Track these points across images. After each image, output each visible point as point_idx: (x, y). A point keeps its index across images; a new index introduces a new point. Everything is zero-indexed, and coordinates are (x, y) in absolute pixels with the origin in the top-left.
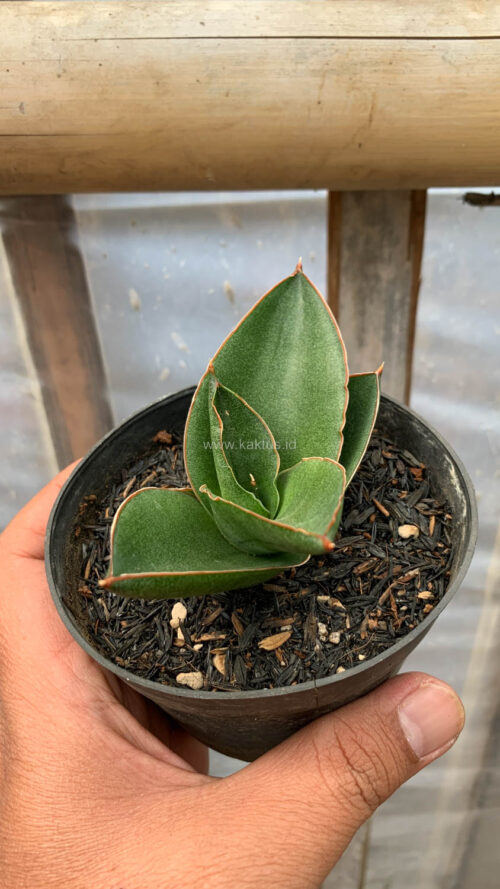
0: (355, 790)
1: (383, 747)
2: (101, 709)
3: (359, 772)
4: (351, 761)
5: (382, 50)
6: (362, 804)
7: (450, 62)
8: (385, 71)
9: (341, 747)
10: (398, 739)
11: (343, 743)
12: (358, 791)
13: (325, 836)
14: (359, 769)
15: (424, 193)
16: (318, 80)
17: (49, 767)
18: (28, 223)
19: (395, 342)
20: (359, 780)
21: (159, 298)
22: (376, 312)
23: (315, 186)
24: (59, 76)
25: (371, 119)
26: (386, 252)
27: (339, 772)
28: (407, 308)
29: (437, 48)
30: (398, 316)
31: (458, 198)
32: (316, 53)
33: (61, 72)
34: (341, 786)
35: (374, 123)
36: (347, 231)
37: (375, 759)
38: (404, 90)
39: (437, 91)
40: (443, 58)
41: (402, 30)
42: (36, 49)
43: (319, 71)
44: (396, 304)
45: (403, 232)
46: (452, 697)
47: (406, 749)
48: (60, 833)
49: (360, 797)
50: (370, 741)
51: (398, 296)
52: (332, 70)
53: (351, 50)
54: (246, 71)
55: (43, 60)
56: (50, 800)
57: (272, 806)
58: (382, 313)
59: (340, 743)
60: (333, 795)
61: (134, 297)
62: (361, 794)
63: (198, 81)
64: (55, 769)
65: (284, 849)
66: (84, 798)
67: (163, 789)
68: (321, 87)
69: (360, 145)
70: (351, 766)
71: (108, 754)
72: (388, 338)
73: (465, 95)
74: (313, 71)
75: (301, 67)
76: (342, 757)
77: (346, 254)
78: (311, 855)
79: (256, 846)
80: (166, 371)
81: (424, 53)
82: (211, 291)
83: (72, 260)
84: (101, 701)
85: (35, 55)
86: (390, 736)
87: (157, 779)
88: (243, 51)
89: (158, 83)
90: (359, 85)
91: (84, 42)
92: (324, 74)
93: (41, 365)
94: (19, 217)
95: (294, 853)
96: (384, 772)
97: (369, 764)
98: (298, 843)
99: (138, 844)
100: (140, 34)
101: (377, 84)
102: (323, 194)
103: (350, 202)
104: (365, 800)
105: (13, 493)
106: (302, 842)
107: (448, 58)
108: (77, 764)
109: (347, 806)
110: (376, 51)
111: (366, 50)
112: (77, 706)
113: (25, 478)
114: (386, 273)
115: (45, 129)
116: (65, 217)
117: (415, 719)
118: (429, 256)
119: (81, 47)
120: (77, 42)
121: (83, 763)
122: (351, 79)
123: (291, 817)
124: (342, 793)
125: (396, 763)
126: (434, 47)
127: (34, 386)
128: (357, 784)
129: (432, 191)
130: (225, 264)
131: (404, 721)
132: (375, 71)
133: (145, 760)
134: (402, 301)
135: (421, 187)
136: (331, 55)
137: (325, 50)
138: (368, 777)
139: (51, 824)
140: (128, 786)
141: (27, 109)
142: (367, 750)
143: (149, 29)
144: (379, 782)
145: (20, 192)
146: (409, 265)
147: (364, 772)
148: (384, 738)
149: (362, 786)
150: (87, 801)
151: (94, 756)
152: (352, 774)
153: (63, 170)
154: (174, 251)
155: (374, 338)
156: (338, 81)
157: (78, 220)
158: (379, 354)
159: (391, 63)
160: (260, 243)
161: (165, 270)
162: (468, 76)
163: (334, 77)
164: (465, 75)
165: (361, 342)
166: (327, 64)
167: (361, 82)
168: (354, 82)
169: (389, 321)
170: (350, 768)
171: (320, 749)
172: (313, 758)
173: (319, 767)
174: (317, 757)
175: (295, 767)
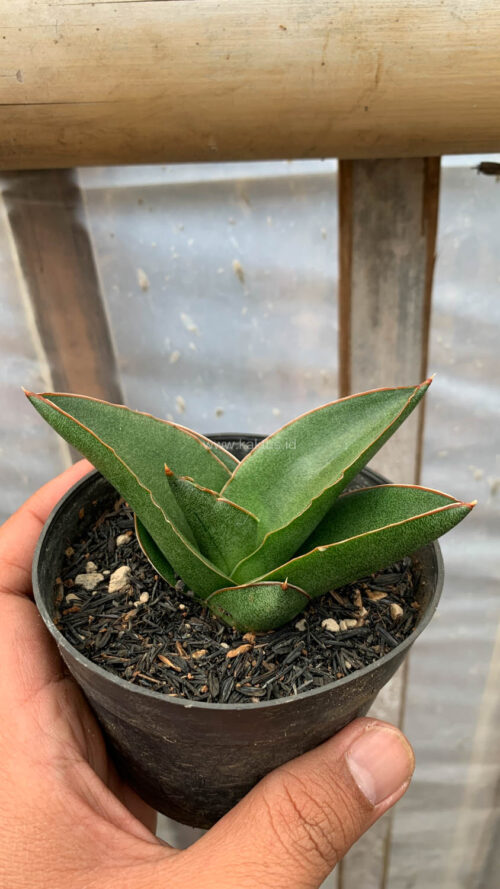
1: (335, 797)
2: (65, 767)
3: (311, 825)
4: (303, 814)
5: (388, 7)
7: (459, 18)
8: (391, 29)
9: (291, 800)
10: (350, 787)
14: (312, 822)
15: (438, 161)
16: (321, 40)
18: (34, 203)
19: (411, 320)
20: (313, 833)
21: (167, 278)
22: (390, 290)
23: (322, 154)
25: (377, 80)
26: (400, 226)
28: (422, 286)
29: (445, 3)
30: (413, 294)
31: (473, 168)
32: (319, 11)
33: (57, 37)
34: (295, 842)
35: (380, 84)
36: (358, 206)
37: (327, 810)
38: (412, 48)
39: (446, 49)
40: (452, 13)
42: (32, 15)
43: (322, 30)
44: (411, 281)
45: (416, 206)
47: (359, 796)
49: (315, 852)
50: (321, 791)
51: (412, 273)
52: (338, 29)
54: (248, 32)
55: (40, 26)
58: (397, 291)
59: (290, 797)
60: (288, 852)
61: (142, 278)
62: (317, 848)
63: (197, 44)
68: (325, 47)
69: (366, 108)
70: (304, 819)
72: (403, 318)
73: (476, 53)
74: (317, 30)
75: (302, 26)
76: (293, 811)
77: (358, 230)
80: (175, 355)
81: (433, 9)
82: (220, 270)
83: (80, 243)
84: (65, 759)
85: (31, 21)
86: (340, 784)
88: (243, 12)
89: (156, 47)
90: (364, 44)
91: (81, 7)
92: (327, 33)
93: (50, 348)
94: (25, 196)
97: (322, 816)
101: (383, 42)
102: (333, 164)
103: (361, 174)
104: (320, 854)
105: (25, 479)
107: (457, 13)
109: (303, 863)
110: (382, 8)
111: (372, 7)
113: (38, 466)
114: (400, 249)
115: (43, 97)
116: (72, 194)
117: (365, 765)
118: (445, 226)
119: (80, 10)
120: (74, 7)
122: (355, 38)
124: (296, 849)
125: (349, 812)
126: (442, 3)
127: (44, 369)
128: (311, 838)
129: (447, 161)
130: (233, 241)
131: (354, 768)
132: (381, 29)
134: (417, 278)
135: (432, 154)
136: (335, 13)
137: (328, 8)
138: (322, 830)
141: (24, 76)
142: (318, 800)
144: (333, 834)
145: (21, 166)
146: (423, 241)
147: (317, 824)
148: (336, 787)
149: (316, 840)
152: (305, 828)
153: (64, 141)
154: (182, 229)
155: (388, 318)
156: (342, 41)
157: (85, 198)
158: (395, 333)
159: (397, 21)
160: (269, 220)
161: (173, 248)
162: (478, 32)
163: (339, 37)
164: (475, 31)
165: (375, 322)
166: (331, 23)
167: (366, 41)
168: (359, 42)
169: (404, 298)
170: (303, 822)
171: (271, 805)
172: (266, 814)
173: (272, 823)
174: (269, 812)
175: (248, 826)
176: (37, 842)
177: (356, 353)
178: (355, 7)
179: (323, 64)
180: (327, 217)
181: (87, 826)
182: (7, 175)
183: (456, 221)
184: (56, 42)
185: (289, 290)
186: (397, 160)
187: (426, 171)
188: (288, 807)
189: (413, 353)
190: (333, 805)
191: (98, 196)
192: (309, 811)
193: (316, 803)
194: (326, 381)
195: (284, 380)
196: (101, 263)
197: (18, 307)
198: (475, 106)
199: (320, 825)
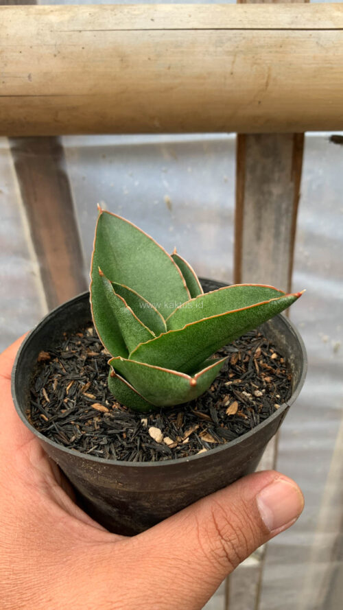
0: (223, 553)
1: (244, 523)
3: (226, 541)
4: (221, 533)
5: (275, 37)
6: (228, 564)
7: (322, 46)
8: (277, 52)
9: (215, 523)
10: (255, 518)
11: (217, 519)
12: (225, 554)
13: (199, 586)
14: (227, 539)
15: (302, 135)
16: (231, 58)
17: (9, 527)
18: (32, 155)
19: (282, 237)
20: (226, 546)
21: (120, 207)
22: (269, 217)
23: (228, 131)
25: (267, 84)
26: (276, 176)
27: (212, 540)
28: (290, 215)
30: (284, 220)
31: (326, 139)
32: (230, 39)
33: (56, 53)
34: (213, 551)
35: (269, 87)
36: (249, 161)
37: (239, 532)
38: (290, 64)
39: (312, 66)
40: (317, 43)
41: (289, 24)
42: (40, 37)
43: (232, 52)
44: (283, 211)
45: (287, 161)
46: (296, 490)
47: (261, 525)
48: (14, 574)
49: (226, 559)
50: (236, 519)
51: (284, 206)
52: (241, 51)
53: (254, 37)
54: (182, 52)
55: (45, 45)
56: (9, 550)
57: (162, 562)
58: (274, 217)
59: (214, 520)
60: (206, 557)
62: (227, 556)
63: (149, 59)
64: (12, 528)
65: (168, 593)
66: (32, 549)
67: (88, 544)
68: (233, 62)
69: (260, 102)
70: (222, 536)
71: (50, 520)
72: (277, 235)
73: (332, 68)
74: (228, 52)
75: (220, 49)
76: (215, 530)
77: (249, 177)
78: (188, 598)
79: (149, 589)
81: (304, 40)
82: (156, 202)
83: (62, 183)
84: (47, 483)
85: (39, 41)
86: (251, 516)
87: (84, 536)
88: (180, 39)
89: (122, 60)
90: (259, 61)
91: (72, 33)
92: (235, 54)
93: (40, 252)
94: (26, 152)
95: (175, 596)
96: (244, 541)
97: (234, 536)
98: (179, 589)
99: (68, 583)
100: (110, 27)
101: (272, 60)
102: (233, 136)
103: (252, 141)
104: (229, 560)
106: (181, 589)
107: (321, 43)
108: (28, 525)
109: (216, 565)
110: (271, 38)
111: (264, 37)
112: (30, 485)
114: (276, 190)
115: (46, 91)
116: (57, 150)
117: (268, 504)
118: (306, 178)
119: (71, 36)
120: (67, 33)
121: (32, 525)
122: (253, 57)
123: (175, 571)
124: (213, 556)
125: (253, 535)
126: (311, 35)
128: (224, 549)
129: (308, 134)
130: (166, 183)
131: (261, 505)
132: (271, 52)
133: (76, 524)
134: (287, 209)
135: (301, 131)
136: (240, 41)
137: (236, 38)
138: (233, 545)
139: (7, 567)
140: (63, 542)
141: (33, 77)
142: (233, 525)
143: (116, 24)
144: (240, 548)
146: (292, 185)
147: (230, 541)
148: (246, 517)
149: (228, 551)
150: (34, 551)
151: (40, 520)
153: (57, 119)
154: (131, 175)
155: (267, 235)
156: (244, 59)
158: (271, 246)
159: (281, 47)
160: (189, 169)
161: (125, 187)
162: (334, 55)
163: (242, 56)
165: (258, 237)
166: (237, 47)
167: (260, 59)
168: (256, 60)
169: (278, 223)
170: (220, 538)
171: (200, 523)
172: (195, 529)
173: (198, 536)
174: (197, 529)
175: (181, 534)
177: (246, 258)
180: (228, 168)
181: (65, 523)
183: (314, 172)
184: (55, 56)
186: (276, 134)
187: (295, 140)
188: (212, 526)
189: (283, 258)
190: (243, 530)
192: (227, 530)
193: (232, 527)
194: (225, 276)
199: (232, 541)
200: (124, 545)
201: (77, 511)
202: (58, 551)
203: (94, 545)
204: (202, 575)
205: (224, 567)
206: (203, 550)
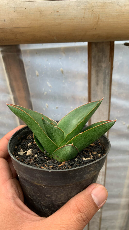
0: (81, 219)
2: (14, 199)
3: (82, 213)
4: (80, 210)
5: (101, 2)
8: (102, 8)
14: (82, 212)
15: (114, 42)
16: (83, 11)
18: (9, 53)
19: (107, 84)
20: (82, 215)
21: (43, 73)
22: (101, 76)
23: (84, 41)
24: (15, 12)
25: (98, 21)
26: (104, 59)
27: (76, 214)
28: (109, 75)
29: (116, 2)
30: (107, 77)
31: (123, 44)
32: (83, 4)
33: (15, 11)
34: (77, 218)
35: (99, 23)
36: (93, 54)
37: (87, 209)
38: (107, 13)
39: (116, 13)
40: (118, 4)
42: (8, 5)
43: (84, 9)
44: (107, 73)
45: (108, 54)
51: (107, 72)
54: (64, 9)
55: (10, 8)
58: (103, 76)
59: (77, 205)
60: (75, 221)
61: (37, 73)
63: (51, 12)
67: (30, 222)
68: (84, 13)
69: (95, 29)
71: (15, 212)
72: (104, 83)
73: (124, 14)
74: (82, 9)
75: (79, 8)
76: (77, 209)
77: (93, 60)
80: (46, 93)
81: (112, 3)
82: (57, 71)
83: (21, 64)
84: (14, 197)
85: (8, 6)
87: (28, 219)
88: (63, 4)
89: (41, 13)
90: (95, 12)
93: (13, 91)
94: (7, 52)
96: (89, 212)
97: (85, 211)
101: (100, 12)
102: (86, 44)
103: (94, 46)
105: (7, 125)
108: (6, 215)
109: (79, 224)
110: (99, 3)
111: (97, 3)
112: (8, 198)
114: (104, 65)
115: (11, 26)
116: (19, 51)
119: (21, 4)
120: (19, 3)
121: (8, 215)
122: (92, 10)
125: (92, 208)
127: (12, 97)
128: (82, 217)
129: (116, 42)
130: (61, 63)
132: (99, 8)
133: (25, 214)
134: (108, 73)
135: (112, 41)
136: (87, 4)
137: (85, 3)
138: (85, 214)
140: (20, 221)
141: (6, 21)
144: (88, 215)
145: (6, 44)
146: (110, 63)
152: (80, 214)
153: (17, 38)
154: (47, 60)
155: (101, 83)
156: (89, 11)
157: (22, 52)
158: (102, 87)
159: (103, 6)
160: (70, 58)
161: (45, 65)
162: (124, 9)
163: (88, 10)
164: (123, 9)
165: (97, 84)
166: (86, 7)
167: (95, 11)
168: (93, 12)
169: (105, 78)
170: (80, 212)
171: (71, 208)
172: (69, 211)
173: (71, 213)
176: (8, 218)
177: (92, 92)
178: (92, 3)
179: (84, 17)
180: (85, 57)
181: (21, 213)
182: (2, 46)
183: (118, 58)
185: (75, 76)
186: (103, 42)
187: (110, 45)
189: (107, 92)
191: (25, 52)
192: (82, 209)
194: (85, 99)
195: (74, 99)
196: (26, 69)
197: (5, 80)
198: (123, 28)
199: (85, 213)
200: (43, 221)
201: (26, 208)
202: (18, 225)
203: (32, 222)
204: (73, 229)
205: (82, 224)
206: (73, 218)
